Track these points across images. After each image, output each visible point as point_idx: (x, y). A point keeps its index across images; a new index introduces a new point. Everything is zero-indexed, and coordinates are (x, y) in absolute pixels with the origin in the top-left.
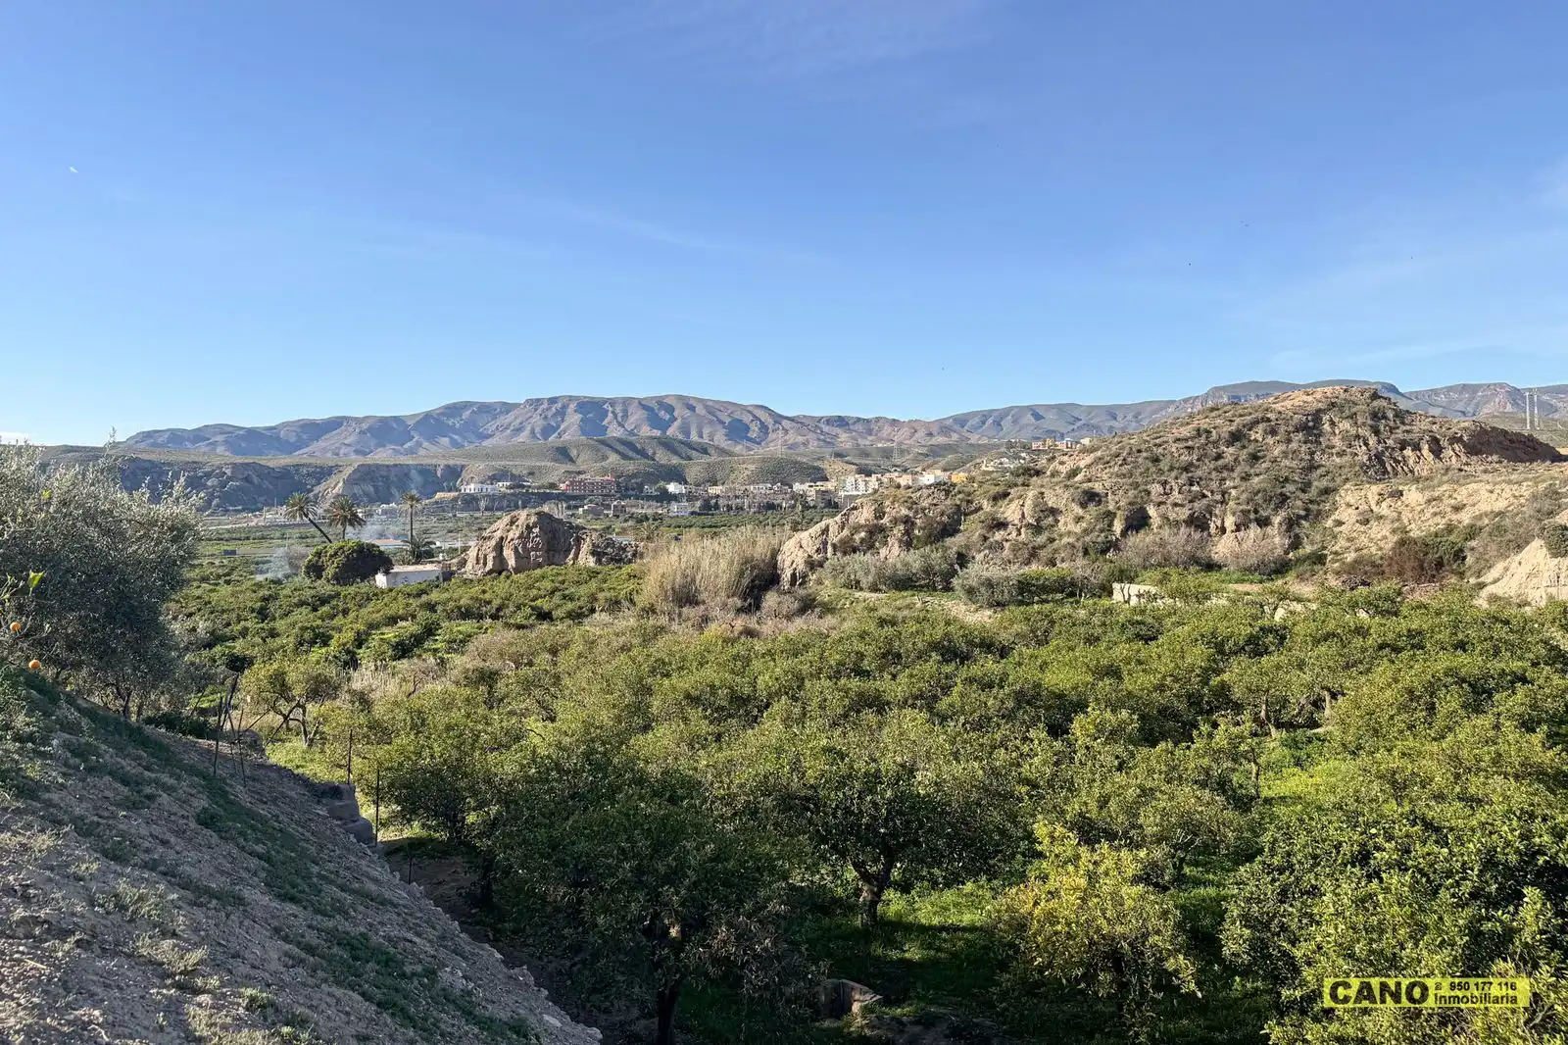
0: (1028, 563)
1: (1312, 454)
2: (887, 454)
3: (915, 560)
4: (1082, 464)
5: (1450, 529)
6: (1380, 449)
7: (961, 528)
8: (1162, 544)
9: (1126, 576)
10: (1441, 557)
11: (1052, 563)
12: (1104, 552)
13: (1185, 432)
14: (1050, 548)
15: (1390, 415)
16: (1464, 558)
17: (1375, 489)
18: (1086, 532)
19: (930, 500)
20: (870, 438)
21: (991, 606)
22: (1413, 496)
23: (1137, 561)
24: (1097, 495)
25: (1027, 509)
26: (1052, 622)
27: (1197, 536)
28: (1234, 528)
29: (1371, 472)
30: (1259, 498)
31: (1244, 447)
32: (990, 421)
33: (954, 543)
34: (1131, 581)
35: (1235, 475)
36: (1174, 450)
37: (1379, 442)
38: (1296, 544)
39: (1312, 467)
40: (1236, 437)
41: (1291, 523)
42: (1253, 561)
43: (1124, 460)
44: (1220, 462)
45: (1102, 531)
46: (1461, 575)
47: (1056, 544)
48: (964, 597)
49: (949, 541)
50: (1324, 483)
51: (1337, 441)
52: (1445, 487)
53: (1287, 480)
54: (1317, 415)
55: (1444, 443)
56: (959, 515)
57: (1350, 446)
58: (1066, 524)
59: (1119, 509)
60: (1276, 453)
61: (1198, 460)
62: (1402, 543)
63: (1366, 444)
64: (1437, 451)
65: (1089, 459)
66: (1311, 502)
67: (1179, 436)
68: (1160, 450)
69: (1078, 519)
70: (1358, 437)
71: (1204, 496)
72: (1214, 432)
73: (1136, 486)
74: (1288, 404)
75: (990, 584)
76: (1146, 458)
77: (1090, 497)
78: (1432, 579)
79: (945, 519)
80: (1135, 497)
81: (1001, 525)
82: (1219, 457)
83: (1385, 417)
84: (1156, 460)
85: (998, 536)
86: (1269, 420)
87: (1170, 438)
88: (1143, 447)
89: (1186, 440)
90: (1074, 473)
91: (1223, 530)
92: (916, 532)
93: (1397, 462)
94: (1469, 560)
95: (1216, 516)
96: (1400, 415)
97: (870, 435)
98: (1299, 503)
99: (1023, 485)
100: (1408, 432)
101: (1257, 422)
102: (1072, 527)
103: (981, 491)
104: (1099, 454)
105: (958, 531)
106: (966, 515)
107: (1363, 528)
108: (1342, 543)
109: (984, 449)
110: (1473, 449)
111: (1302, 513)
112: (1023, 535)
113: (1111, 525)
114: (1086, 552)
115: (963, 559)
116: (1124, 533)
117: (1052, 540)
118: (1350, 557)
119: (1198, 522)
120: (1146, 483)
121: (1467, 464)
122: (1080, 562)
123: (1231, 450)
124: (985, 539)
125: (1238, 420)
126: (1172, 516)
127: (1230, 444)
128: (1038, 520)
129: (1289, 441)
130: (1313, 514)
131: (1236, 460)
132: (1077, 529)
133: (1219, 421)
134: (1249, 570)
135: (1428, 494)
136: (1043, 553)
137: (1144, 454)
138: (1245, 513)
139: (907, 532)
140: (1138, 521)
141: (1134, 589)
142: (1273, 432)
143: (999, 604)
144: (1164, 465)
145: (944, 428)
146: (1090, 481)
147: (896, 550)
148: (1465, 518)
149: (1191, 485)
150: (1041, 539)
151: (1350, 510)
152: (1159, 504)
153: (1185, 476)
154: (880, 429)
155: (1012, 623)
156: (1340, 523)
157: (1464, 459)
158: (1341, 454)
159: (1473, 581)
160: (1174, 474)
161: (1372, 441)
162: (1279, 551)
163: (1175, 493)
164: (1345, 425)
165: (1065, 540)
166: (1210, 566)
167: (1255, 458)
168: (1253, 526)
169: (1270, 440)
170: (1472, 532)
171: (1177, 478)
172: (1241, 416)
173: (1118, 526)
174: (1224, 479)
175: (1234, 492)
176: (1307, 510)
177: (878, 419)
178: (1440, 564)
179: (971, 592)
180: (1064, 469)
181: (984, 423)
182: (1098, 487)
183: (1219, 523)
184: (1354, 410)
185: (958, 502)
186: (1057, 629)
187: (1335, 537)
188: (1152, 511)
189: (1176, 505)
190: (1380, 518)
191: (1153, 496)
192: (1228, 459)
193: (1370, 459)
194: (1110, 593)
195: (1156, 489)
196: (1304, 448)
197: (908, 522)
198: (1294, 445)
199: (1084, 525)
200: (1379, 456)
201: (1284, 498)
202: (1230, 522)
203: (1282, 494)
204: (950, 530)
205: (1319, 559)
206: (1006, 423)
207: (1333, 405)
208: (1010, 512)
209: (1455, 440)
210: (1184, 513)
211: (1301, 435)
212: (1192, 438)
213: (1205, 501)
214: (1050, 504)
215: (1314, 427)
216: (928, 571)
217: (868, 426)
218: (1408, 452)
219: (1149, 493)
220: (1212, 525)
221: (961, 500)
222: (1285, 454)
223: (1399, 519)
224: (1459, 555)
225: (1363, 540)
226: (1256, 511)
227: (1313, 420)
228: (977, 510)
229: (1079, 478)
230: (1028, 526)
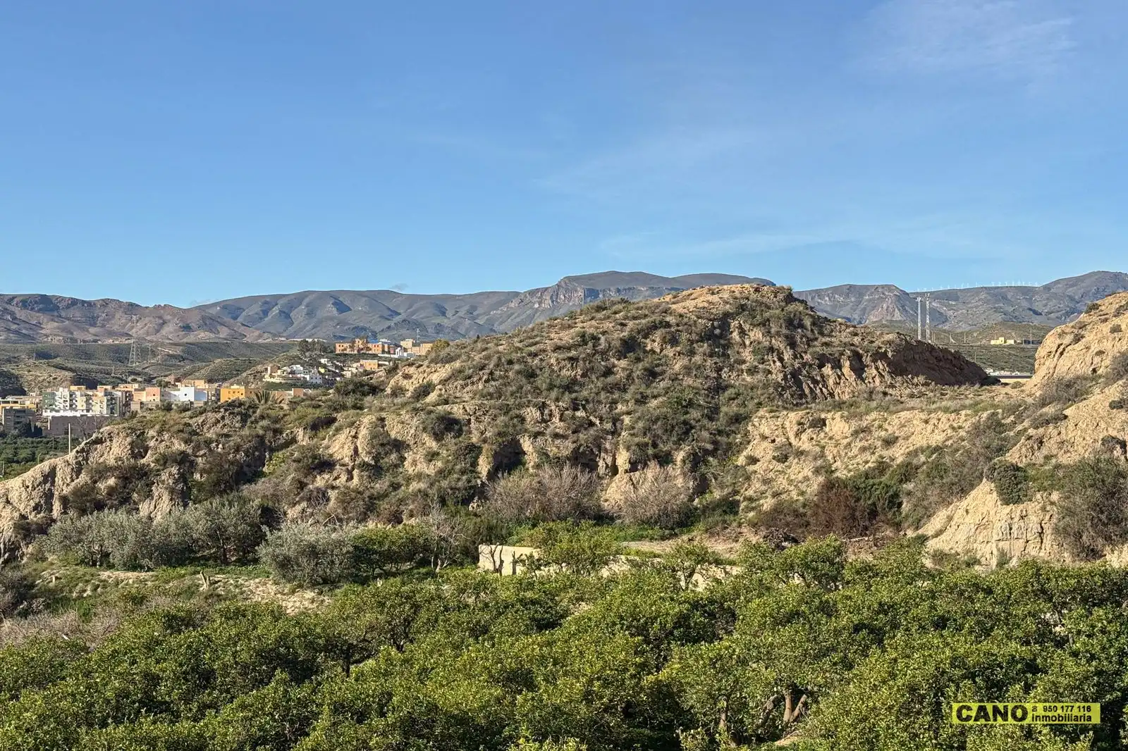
0: (363, 519)
1: (719, 370)
2: (120, 354)
3: (196, 517)
4: (435, 378)
5: (882, 467)
6: (797, 366)
7: (265, 469)
8: (541, 489)
9: (496, 535)
10: (874, 504)
11: (396, 518)
12: (466, 501)
13: (567, 337)
14: (394, 497)
15: (807, 322)
16: (900, 504)
17: (794, 416)
18: (443, 474)
19: (218, 429)
20: (92, 330)
21: (314, 584)
22: (838, 425)
23: (507, 513)
24: (456, 421)
25: (360, 443)
26: (416, 608)
27: (583, 479)
28: (628, 466)
29: (787, 395)
30: (657, 427)
31: (638, 360)
32: (275, 311)
33: (256, 492)
34: (503, 541)
35: (628, 396)
36: (553, 361)
37: (795, 357)
38: (702, 487)
39: (719, 388)
40: (629, 347)
41: (696, 461)
42: (653, 511)
43: (491, 373)
44: (610, 379)
45: (463, 472)
46: (898, 526)
47: (401, 493)
48: (274, 573)
49: (246, 489)
50: (733, 408)
51: (747, 354)
52: (874, 415)
53: (691, 404)
54: (725, 318)
55: (867, 360)
56: (262, 450)
57: (763, 361)
58: (414, 463)
59: (485, 441)
60: (677, 367)
61: (583, 376)
62: (830, 486)
63: (781, 360)
64: (859, 369)
65: (444, 371)
66: (720, 432)
67: (559, 343)
68: (536, 361)
69: (432, 456)
70: (771, 349)
71: (592, 424)
72: (603, 339)
73: (506, 410)
74: (690, 304)
75: (313, 552)
76: (519, 372)
77: (448, 426)
78: (864, 531)
79: (241, 456)
80: (506, 426)
82: (608, 372)
83: (802, 326)
84: (531, 375)
85: (320, 481)
86: (668, 325)
87: (549, 345)
88: (515, 356)
89: (569, 349)
90: (425, 390)
91: (614, 470)
92: (197, 476)
93: (816, 382)
94: (906, 507)
95: (606, 451)
96: (819, 323)
97: (94, 325)
98: (705, 434)
99: (355, 407)
100: (826, 344)
101: (654, 327)
102: (423, 467)
103: (294, 416)
104: (457, 364)
105: (263, 474)
106: (272, 450)
107: (780, 467)
108: (757, 485)
109: (268, 352)
110: (898, 368)
111: (709, 447)
112: (356, 480)
113: (474, 464)
114: (443, 501)
115: (270, 516)
116: (492, 476)
117: (395, 487)
118: (767, 504)
119: (584, 459)
120: (520, 406)
121: (892, 386)
122: (436, 516)
123: (623, 363)
124: (302, 485)
125: (631, 324)
126: (552, 451)
127: (621, 355)
128: (377, 458)
129: (692, 353)
130: (722, 449)
131: (629, 377)
132: (431, 470)
133: (608, 325)
134: (647, 523)
135: (854, 424)
136: (384, 505)
137: (517, 367)
138: (642, 446)
139: (183, 478)
140: (509, 459)
141: (507, 553)
142: (674, 341)
143: (326, 581)
144: (541, 382)
145: (208, 317)
146: (446, 402)
147: (165, 504)
148: (898, 454)
149: (576, 409)
150: (380, 486)
151: (766, 444)
152: (536, 435)
153: (567, 397)
154: (110, 317)
155: (360, 610)
156: (753, 460)
157: (888, 378)
158: (752, 371)
159: (911, 534)
160: (554, 394)
161: (787, 355)
162: (683, 497)
163: (556, 420)
164: (756, 334)
165: (414, 486)
166: (602, 518)
167: (652, 374)
168: (652, 464)
169: (670, 351)
170: (908, 472)
171: (557, 400)
172: (635, 318)
173: (484, 466)
174: (615, 402)
175: (627, 420)
176: (715, 443)
177: (106, 303)
178: (873, 514)
179: (285, 565)
180: (410, 386)
181: (265, 313)
182: (457, 411)
183: (609, 460)
184: (767, 315)
185: (261, 432)
186: (424, 615)
187: (748, 478)
188: (527, 444)
189: (556, 436)
190: (800, 453)
191: (528, 425)
192: (620, 375)
193: (785, 378)
194: (475, 559)
195: (532, 414)
196: (709, 362)
197: (184, 460)
198: (697, 359)
199: (439, 464)
200: (795, 374)
201: (688, 428)
202: (623, 459)
203: (685, 423)
204: (248, 472)
205: (729, 507)
206: (299, 315)
207: (743, 308)
208: (339, 446)
209: (879, 356)
210: (566, 448)
211: (705, 348)
212: (575, 346)
213: (592, 431)
214: (393, 435)
215: (721, 336)
216: (217, 534)
217: (89, 311)
218: (827, 370)
219: (523, 420)
220: (601, 463)
221: (266, 429)
222: (687, 370)
223: (822, 456)
224: (894, 502)
225: (782, 483)
226: (655, 445)
227: (719, 327)
228: (287, 444)
229: (432, 397)
230: (364, 466)
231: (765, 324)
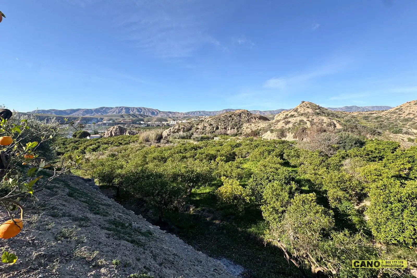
0: (202, 134)
1: (240, 119)
2: (178, 117)
3: (185, 134)
5: (258, 129)
7: (192, 129)
8: (220, 132)
9: (216, 136)
10: (257, 133)
11: (205, 134)
12: (212, 133)
17: (248, 124)
18: (210, 130)
19: (187, 125)
22: (253, 125)
23: (217, 134)
25: (202, 126)
27: (225, 130)
29: (247, 122)
30: (233, 125)
33: (191, 131)
35: (230, 122)
36: (222, 118)
38: (238, 131)
39: (240, 121)
40: (230, 116)
41: (237, 129)
42: (232, 134)
43: (216, 119)
45: (212, 130)
50: (242, 123)
51: (243, 117)
52: (257, 124)
53: (237, 122)
54: (241, 113)
56: (191, 127)
57: (245, 118)
58: (207, 129)
59: (215, 126)
61: (226, 119)
62: (252, 131)
64: (255, 119)
69: (209, 128)
71: (226, 125)
73: (217, 123)
74: (237, 112)
75: (197, 138)
77: (211, 125)
80: (217, 125)
81: (198, 129)
82: (228, 119)
83: (249, 114)
84: (220, 119)
85: (198, 130)
86: (235, 114)
87: (222, 116)
88: (218, 117)
90: (209, 121)
91: (229, 130)
92: (185, 130)
93: (250, 120)
94: (260, 134)
96: (251, 114)
97: (175, 114)
98: (238, 126)
99: (201, 123)
100: (252, 116)
101: (233, 114)
103: (195, 124)
104: (212, 118)
107: (246, 129)
108: (244, 131)
110: (259, 119)
115: (192, 134)
118: (245, 133)
119: (225, 128)
121: (259, 121)
122: (209, 134)
123: (230, 118)
124: (195, 131)
129: (237, 117)
130: (240, 127)
131: (230, 120)
133: (228, 114)
135: (255, 125)
138: (232, 127)
140: (217, 128)
143: (198, 141)
145: (186, 114)
147: (182, 133)
149: (225, 123)
150: (204, 131)
151: (245, 127)
156: (244, 129)
158: (243, 119)
161: (247, 117)
162: (236, 133)
163: (222, 124)
164: (244, 115)
165: (207, 131)
166: (227, 135)
167: (233, 119)
168: (233, 129)
169: (235, 117)
171: (223, 122)
172: (231, 113)
173: (215, 129)
175: (230, 124)
179: (194, 139)
180: (207, 121)
181: (192, 113)
182: (212, 123)
185: (191, 125)
188: (219, 127)
190: (249, 128)
191: (219, 125)
193: (247, 120)
194: (214, 139)
195: (220, 123)
197: (184, 128)
198: (238, 118)
202: (229, 128)
203: (236, 124)
204: (190, 129)
206: (195, 113)
207: (243, 112)
208: (199, 127)
209: (257, 117)
210: (223, 127)
211: (238, 116)
212: (225, 116)
214: (205, 125)
215: (240, 115)
216: (187, 136)
220: (227, 129)
222: (236, 119)
225: (247, 131)
228: (194, 126)
230: (202, 129)
231: (245, 114)
